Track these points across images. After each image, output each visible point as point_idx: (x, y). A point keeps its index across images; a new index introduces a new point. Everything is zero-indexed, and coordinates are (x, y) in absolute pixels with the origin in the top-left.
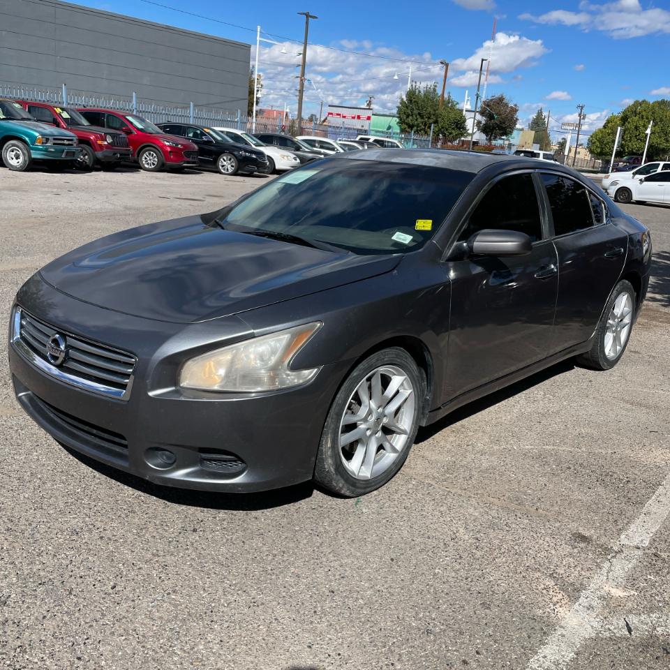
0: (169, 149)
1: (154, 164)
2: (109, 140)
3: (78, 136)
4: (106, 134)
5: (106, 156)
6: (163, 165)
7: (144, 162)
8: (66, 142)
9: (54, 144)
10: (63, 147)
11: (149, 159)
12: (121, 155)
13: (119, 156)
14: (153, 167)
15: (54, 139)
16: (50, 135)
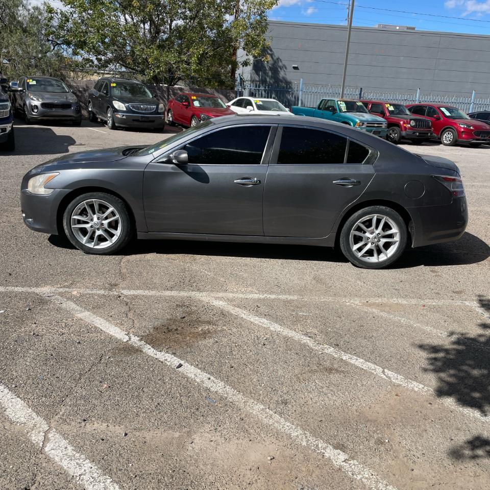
0: (462, 130)
1: (450, 140)
2: (413, 123)
3: (388, 122)
4: (411, 120)
5: (407, 135)
6: (456, 141)
7: (444, 139)
8: (376, 125)
9: (367, 126)
10: (372, 128)
11: (447, 137)
12: (419, 133)
13: (418, 134)
14: (449, 142)
15: (368, 123)
16: (365, 121)
